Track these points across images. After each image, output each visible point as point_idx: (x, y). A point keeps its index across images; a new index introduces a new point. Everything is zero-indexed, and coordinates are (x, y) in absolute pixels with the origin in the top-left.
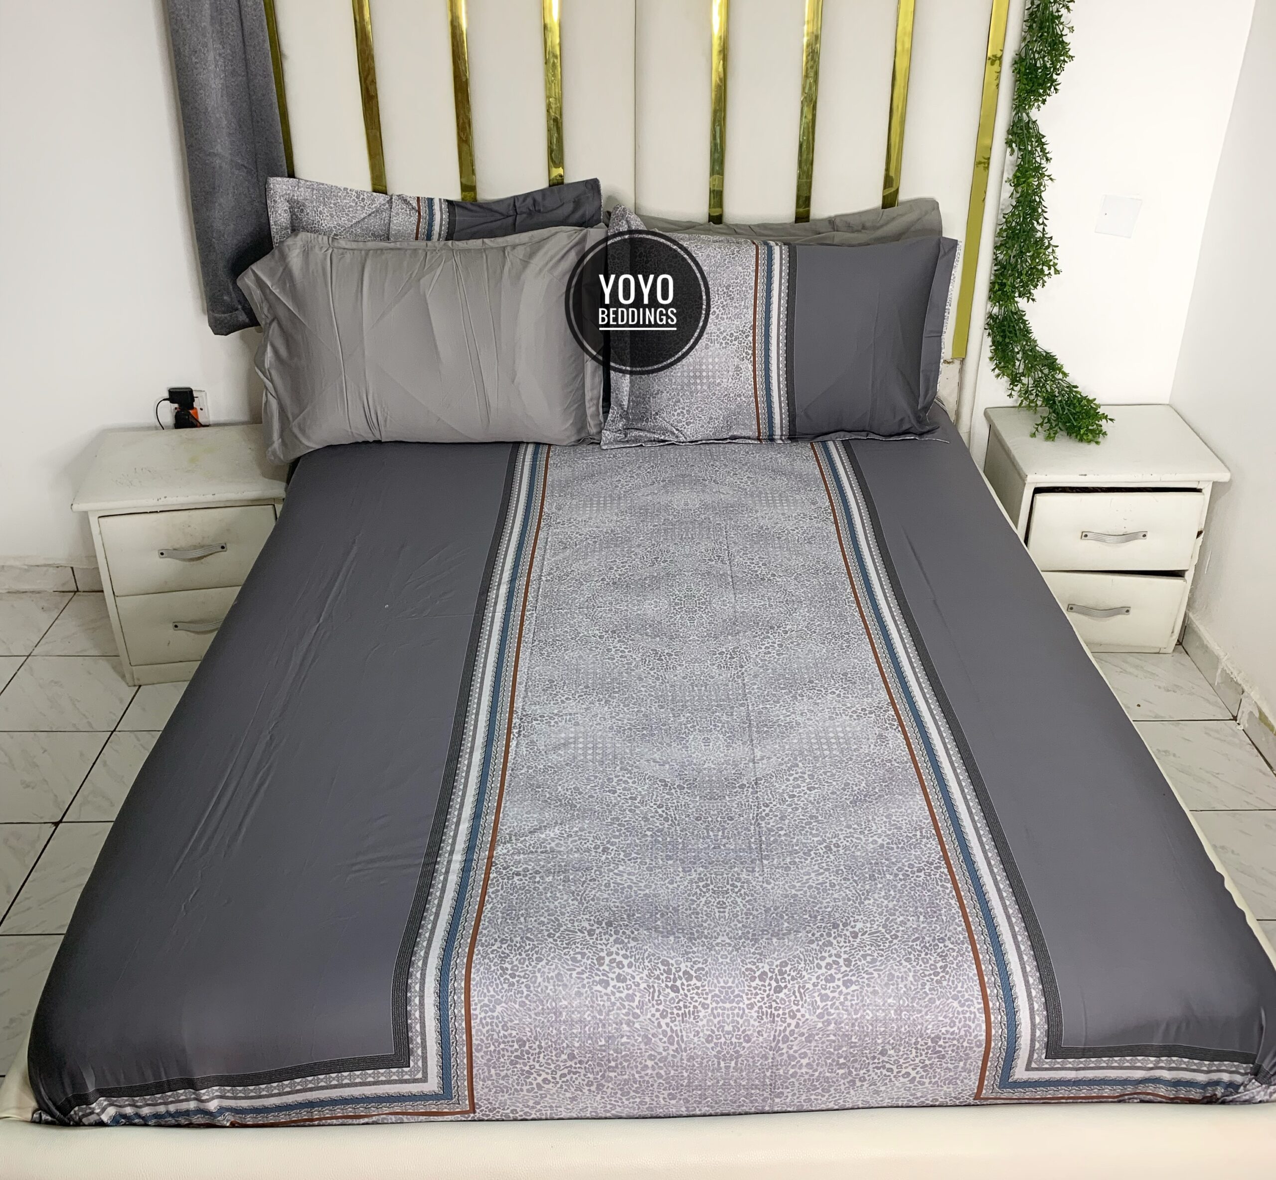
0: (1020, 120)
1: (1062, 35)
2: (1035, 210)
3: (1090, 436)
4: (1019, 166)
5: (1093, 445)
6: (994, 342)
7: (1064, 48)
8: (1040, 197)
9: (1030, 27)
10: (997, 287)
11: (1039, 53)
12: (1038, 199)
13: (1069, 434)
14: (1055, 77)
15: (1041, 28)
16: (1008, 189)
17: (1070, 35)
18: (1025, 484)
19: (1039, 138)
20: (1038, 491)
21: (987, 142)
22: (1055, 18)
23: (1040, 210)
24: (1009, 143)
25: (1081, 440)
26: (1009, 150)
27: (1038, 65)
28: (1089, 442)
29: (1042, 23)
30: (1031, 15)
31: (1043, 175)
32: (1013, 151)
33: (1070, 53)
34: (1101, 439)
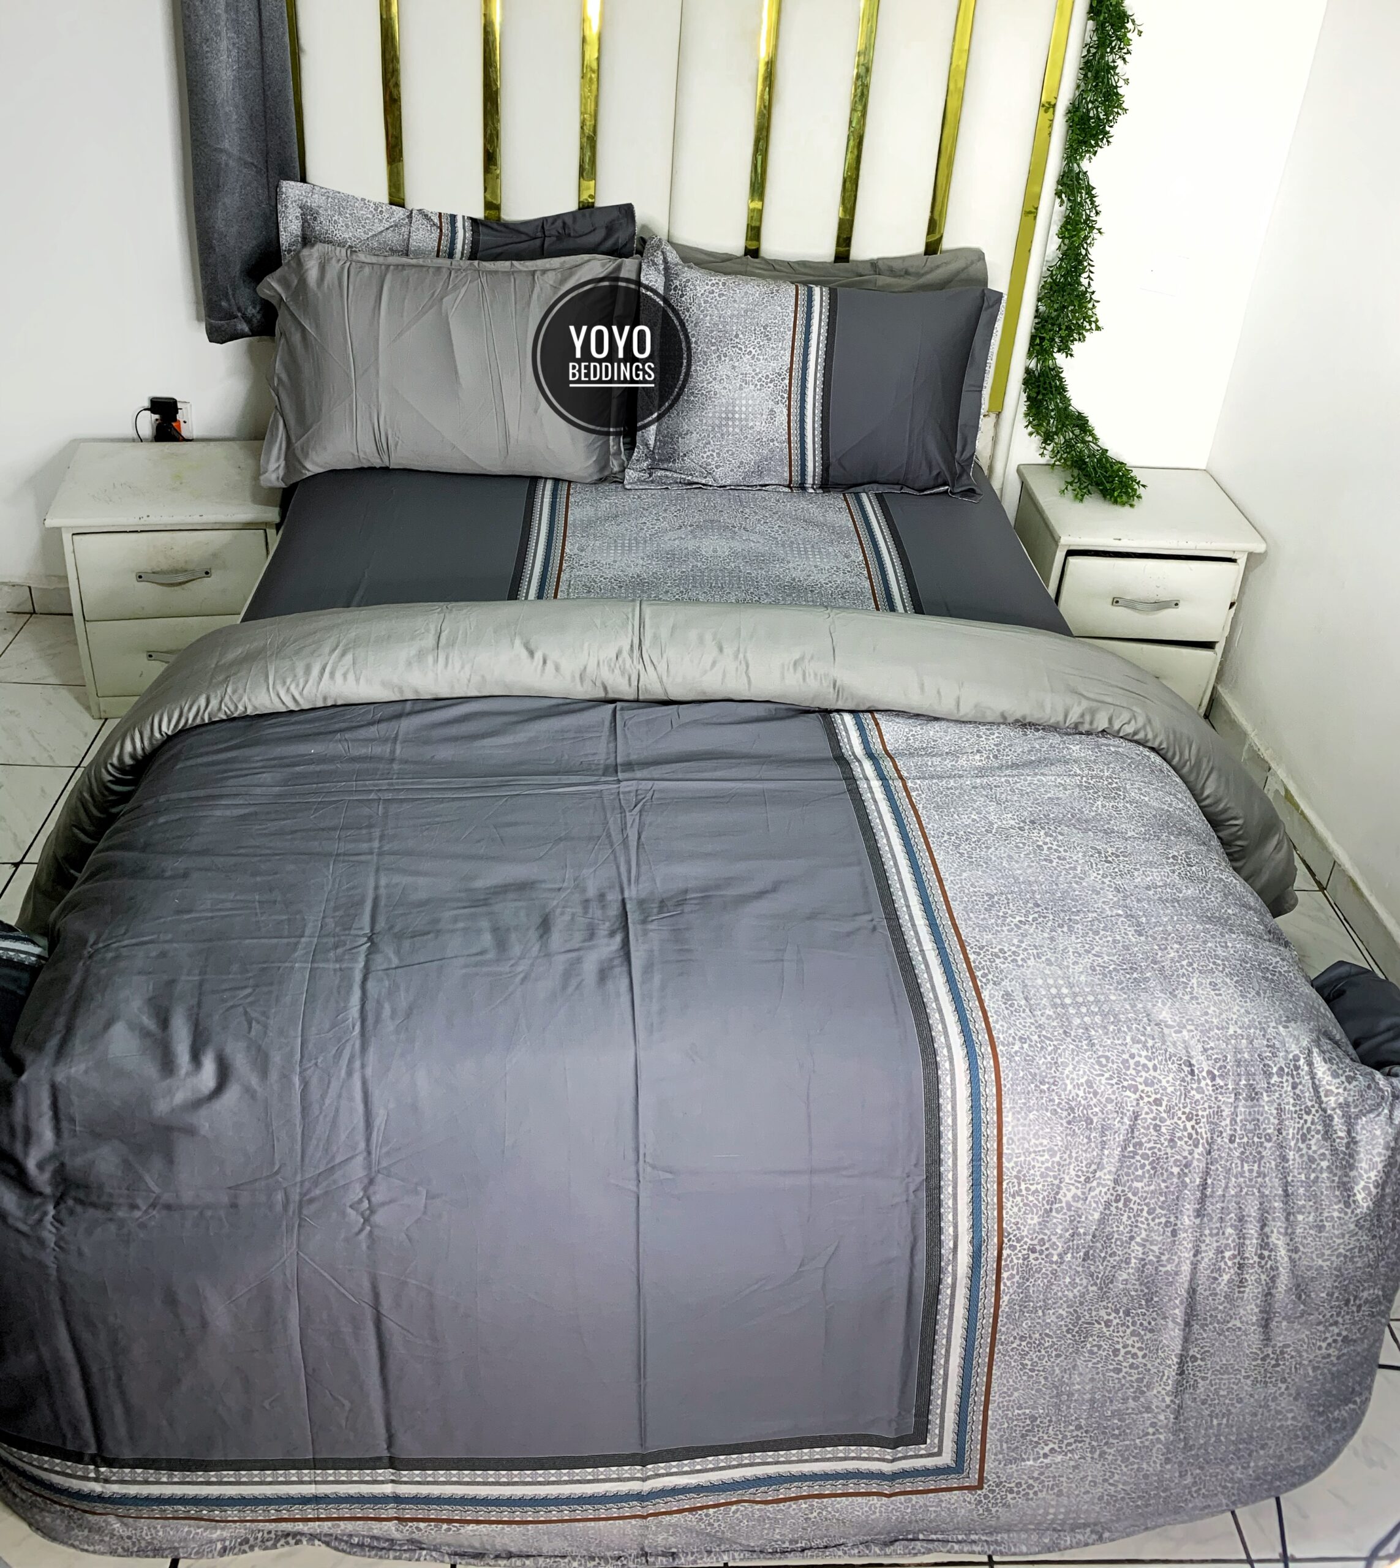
0: (1071, 170)
1: (1117, 87)
2: (1080, 263)
3: (1125, 498)
4: (1068, 217)
5: (1127, 507)
6: (1029, 398)
7: (1119, 100)
8: (1086, 250)
9: (1085, 75)
10: (1038, 341)
11: (1092, 103)
12: (1083, 252)
13: (1105, 497)
14: (1108, 128)
15: (1096, 77)
16: (1055, 242)
17: (1125, 86)
18: (1057, 545)
19: (1089, 189)
20: (1071, 553)
21: (1036, 189)
22: (1110, 69)
23: (1085, 264)
24: (1058, 194)
25: (1116, 502)
26: (1058, 201)
27: (1091, 114)
28: (1123, 504)
29: (1097, 72)
30: (1086, 63)
31: (1092, 228)
32: (1062, 202)
33: (1124, 106)
34: (1136, 501)
